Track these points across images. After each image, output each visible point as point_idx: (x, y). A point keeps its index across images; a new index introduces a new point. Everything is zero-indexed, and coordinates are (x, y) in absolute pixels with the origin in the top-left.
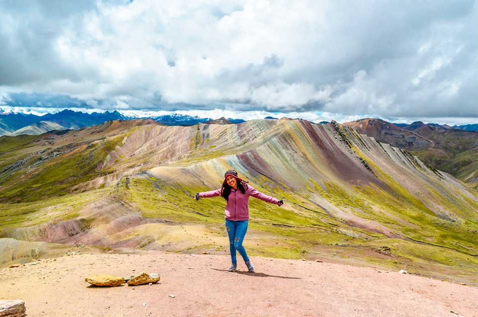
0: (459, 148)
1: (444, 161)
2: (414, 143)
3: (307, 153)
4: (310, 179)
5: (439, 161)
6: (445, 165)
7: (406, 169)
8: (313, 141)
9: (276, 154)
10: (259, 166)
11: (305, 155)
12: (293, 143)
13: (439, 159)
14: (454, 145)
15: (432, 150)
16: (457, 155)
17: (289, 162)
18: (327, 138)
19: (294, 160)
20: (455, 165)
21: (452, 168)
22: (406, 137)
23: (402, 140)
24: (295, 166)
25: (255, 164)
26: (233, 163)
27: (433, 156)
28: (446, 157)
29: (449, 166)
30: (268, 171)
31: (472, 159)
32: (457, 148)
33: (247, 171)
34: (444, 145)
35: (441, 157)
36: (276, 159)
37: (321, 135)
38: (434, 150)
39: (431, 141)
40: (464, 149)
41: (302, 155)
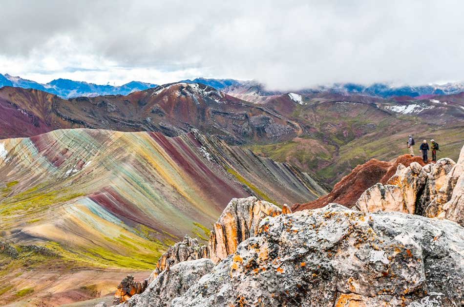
0: (342, 135)
1: (322, 162)
2: (267, 130)
3: (176, 185)
4: (195, 223)
5: (314, 161)
6: (324, 169)
7: (299, 194)
8: (178, 165)
9: (140, 191)
10: (127, 211)
11: (175, 188)
12: (154, 171)
13: (312, 159)
14: (334, 130)
15: (299, 143)
16: (341, 148)
17: (161, 201)
18: (193, 159)
19: (165, 197)
20: (340, 168)
21: (335, 174)
22: (253, 119)
23: (246, 124)
24: (170, 207)
25: (121, 208)
26: (99, 212)
27: (302, 153)
28: (325, 155)
29: (330, 170)
30: (141, 216)
31: (365, 155)
32: (340, 136)
33: (119, 220)
34: (318, 130)
35: (317, 155)
36: (144, 199)
37: (184, 154)
38: (303, 141)
39: (297, 125)
40: (352, 138)
41: (172, 189)
